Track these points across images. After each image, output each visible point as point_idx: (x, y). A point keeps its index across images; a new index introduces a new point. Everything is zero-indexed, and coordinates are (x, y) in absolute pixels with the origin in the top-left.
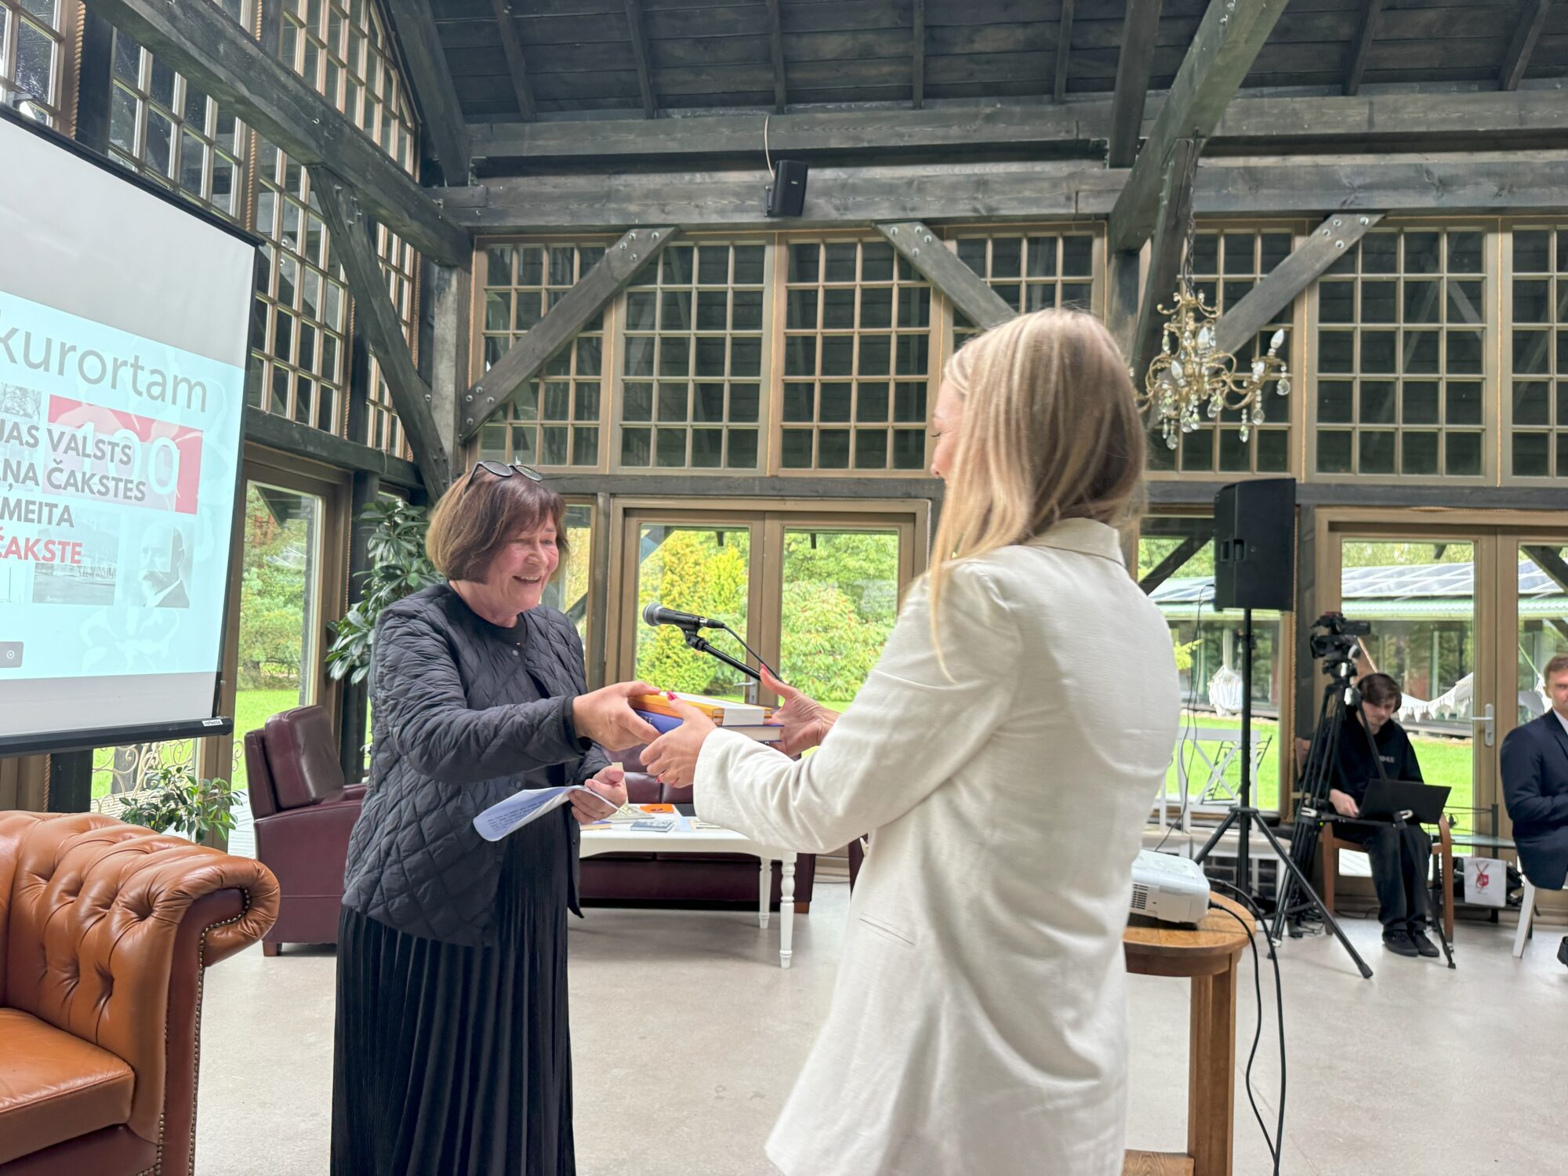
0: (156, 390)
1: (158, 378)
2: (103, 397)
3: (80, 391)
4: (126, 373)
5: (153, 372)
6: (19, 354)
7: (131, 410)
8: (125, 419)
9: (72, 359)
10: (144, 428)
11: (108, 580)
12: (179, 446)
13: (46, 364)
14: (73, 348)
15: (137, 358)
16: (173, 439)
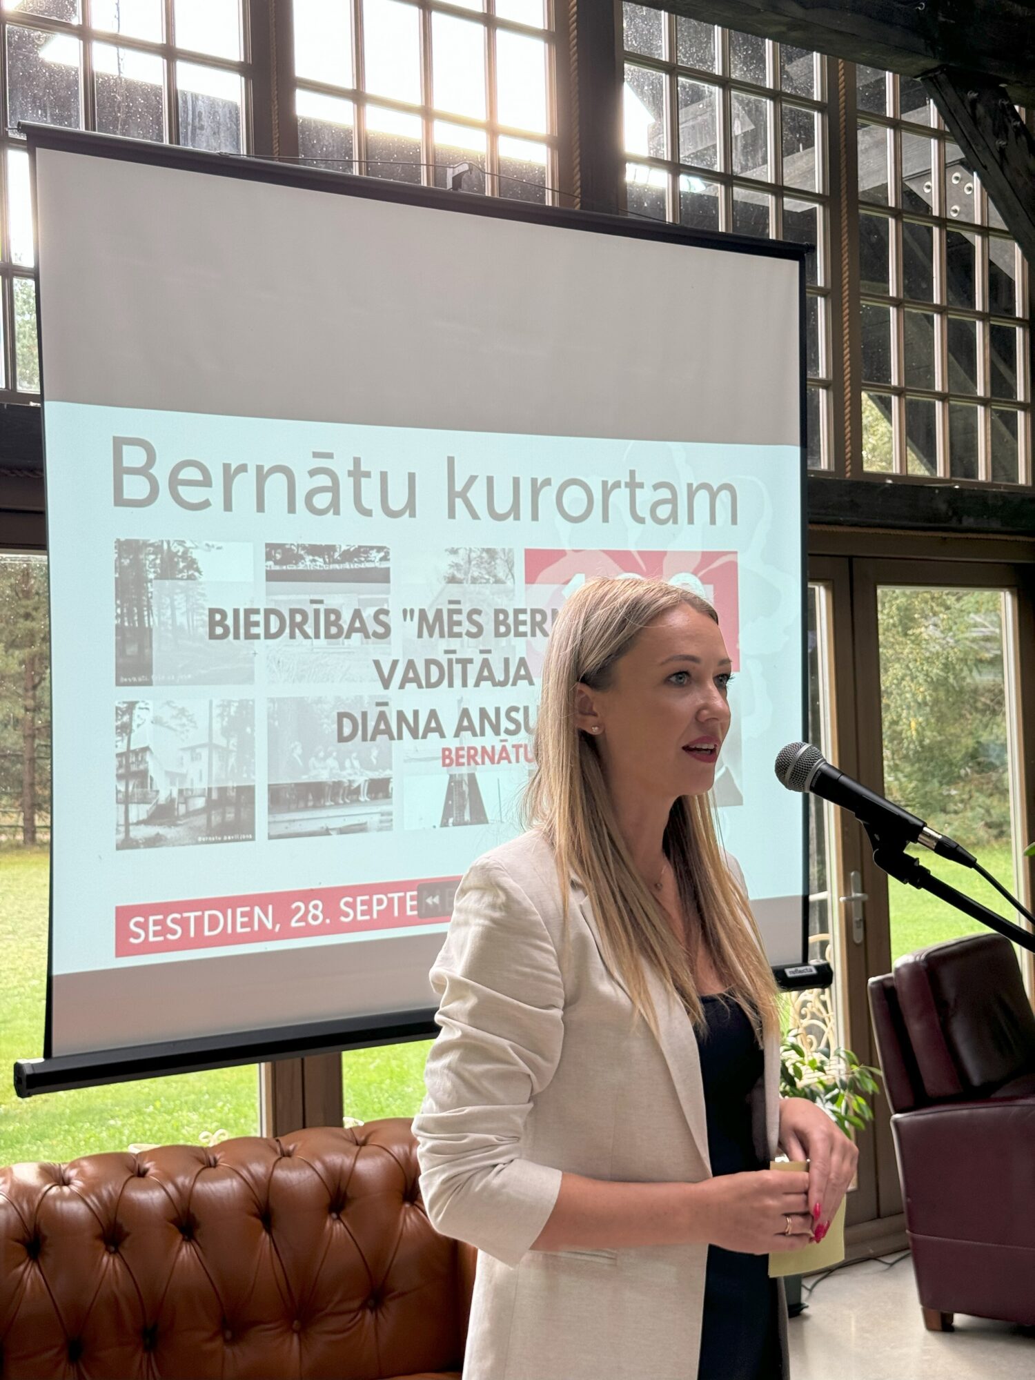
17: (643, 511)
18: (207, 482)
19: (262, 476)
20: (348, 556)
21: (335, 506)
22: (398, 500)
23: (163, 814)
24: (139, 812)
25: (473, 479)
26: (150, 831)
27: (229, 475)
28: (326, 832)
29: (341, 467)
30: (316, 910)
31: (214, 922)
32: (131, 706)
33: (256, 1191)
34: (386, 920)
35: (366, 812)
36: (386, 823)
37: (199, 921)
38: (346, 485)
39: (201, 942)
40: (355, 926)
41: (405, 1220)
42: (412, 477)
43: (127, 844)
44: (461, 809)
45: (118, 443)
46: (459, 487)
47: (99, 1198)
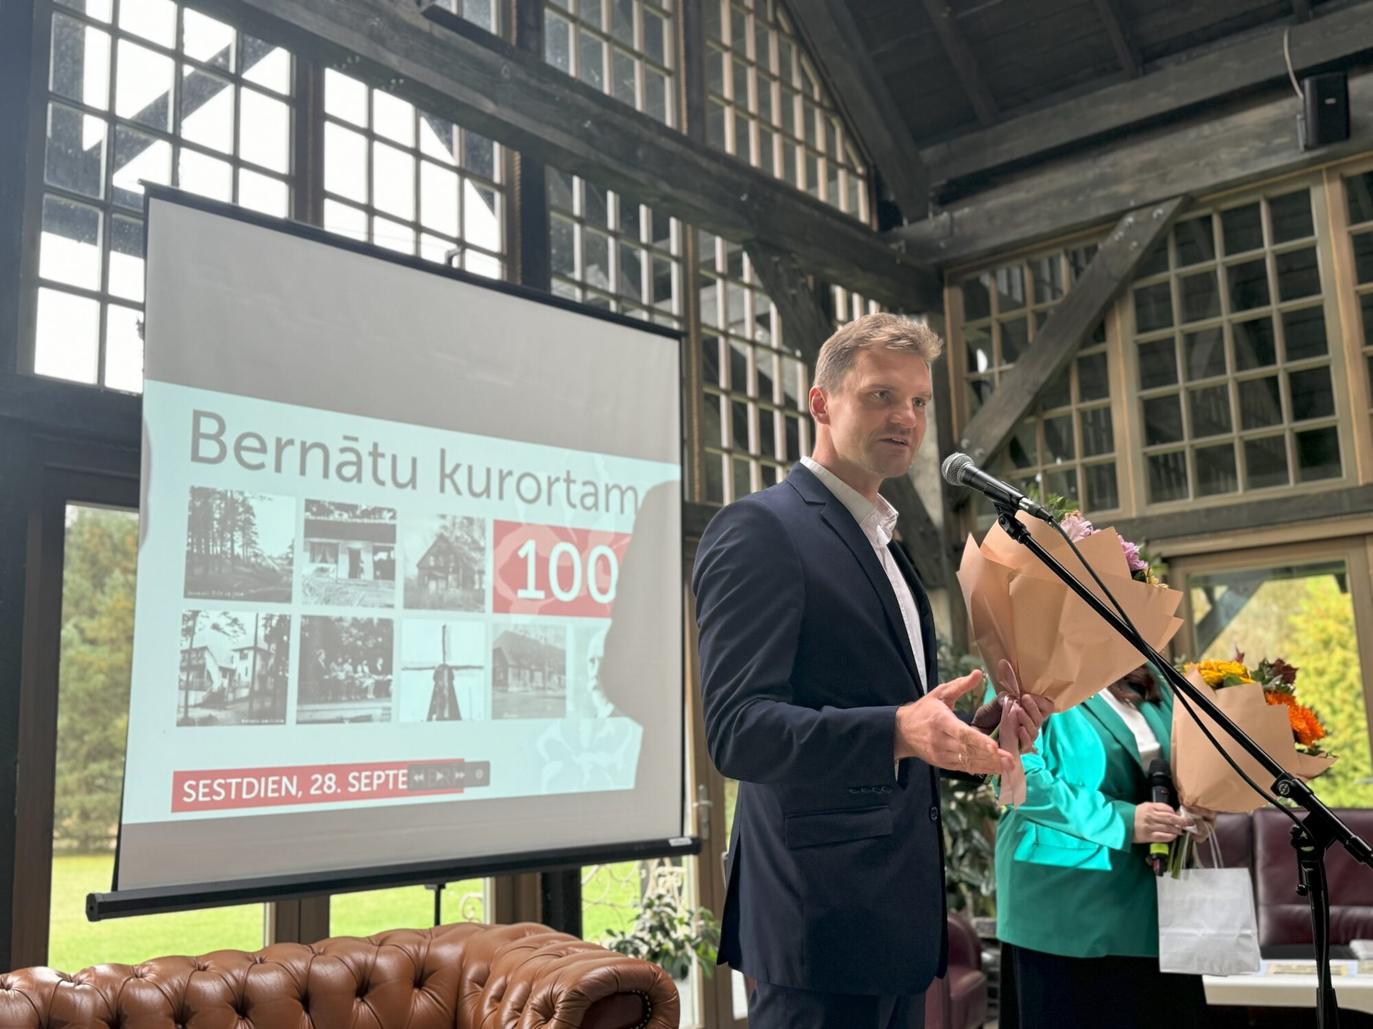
0: (589, 501)
1: (590, 489)
2: (541, 515)
3: (519, 513)
4: (559, 489)
5: (585, 483)
6: (463, 486)
7: (568, 524)
8: (562, 534)
9: (510, 483)
10: (582, 539)
11: (559, 693)
12: (616, 552)
13: (487, 490)
14: (510, 473)
15: (568, 473)
16: (610, 546)
17: (575, 499)
18: (263, 449)
19: (305, 450)
20: (366, 513)
21: (358, 476)
22: (404, 475)
23: (216, 700)
24: (196, 697)
25: (457, 467)
26: (204, 713)
27: (280, 446)
28: (340, 720)
29: (364, 448)
30: (330, 781)
31: (251, 787)
32: (195, 614)
33: (298, 979)
34: (383, 791)
35: (372, 707)
36: (387, 716)
37: (239, 786)
38: (367, 462)
39: (240, 803)
40: (360, 796)
41: (415, 1001)
42: (414, 461)
43: (185, 722)
44: (442, 708)
45: (198, 415)
46: (448, 470)
47: (171, 986)
